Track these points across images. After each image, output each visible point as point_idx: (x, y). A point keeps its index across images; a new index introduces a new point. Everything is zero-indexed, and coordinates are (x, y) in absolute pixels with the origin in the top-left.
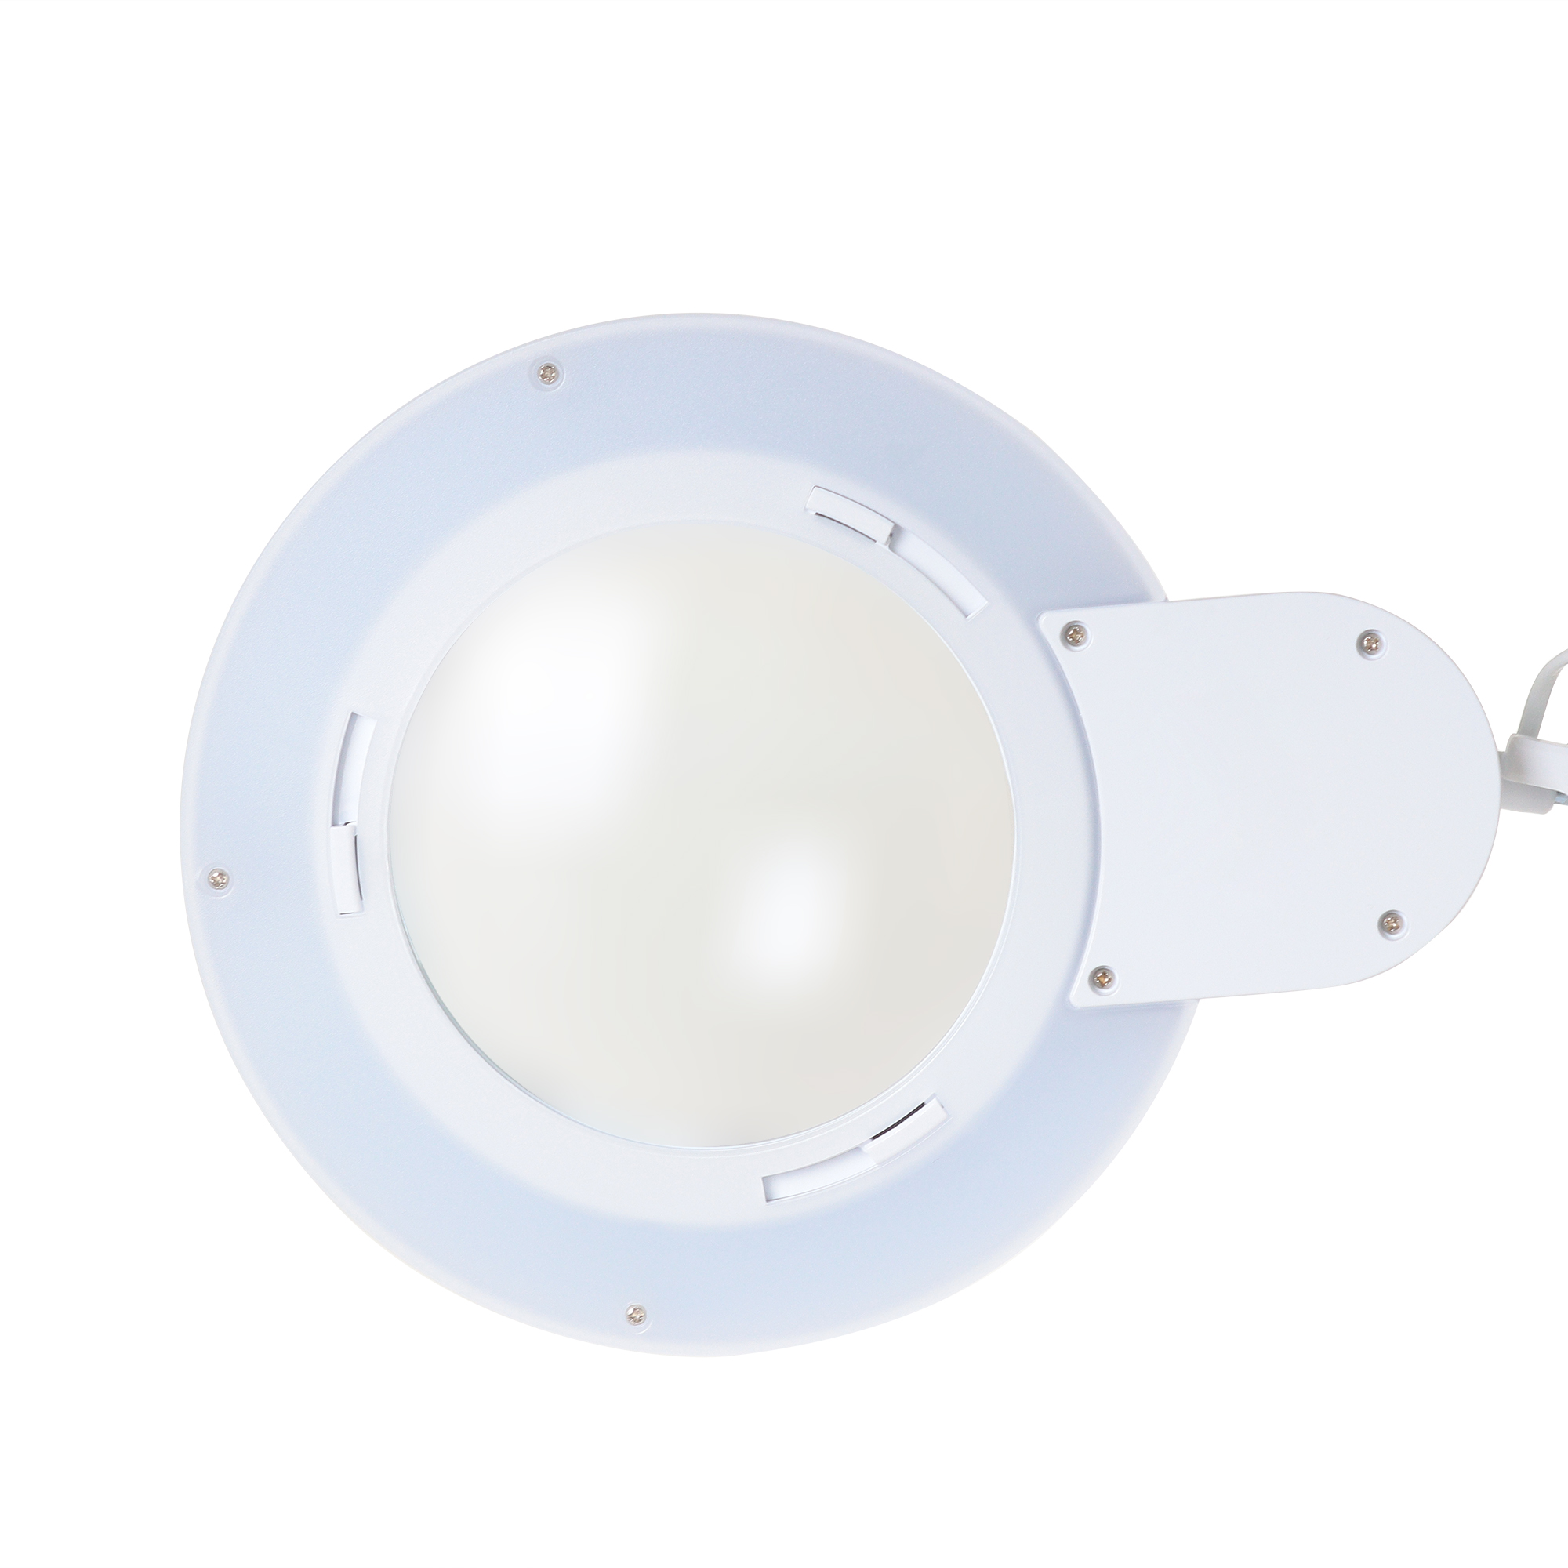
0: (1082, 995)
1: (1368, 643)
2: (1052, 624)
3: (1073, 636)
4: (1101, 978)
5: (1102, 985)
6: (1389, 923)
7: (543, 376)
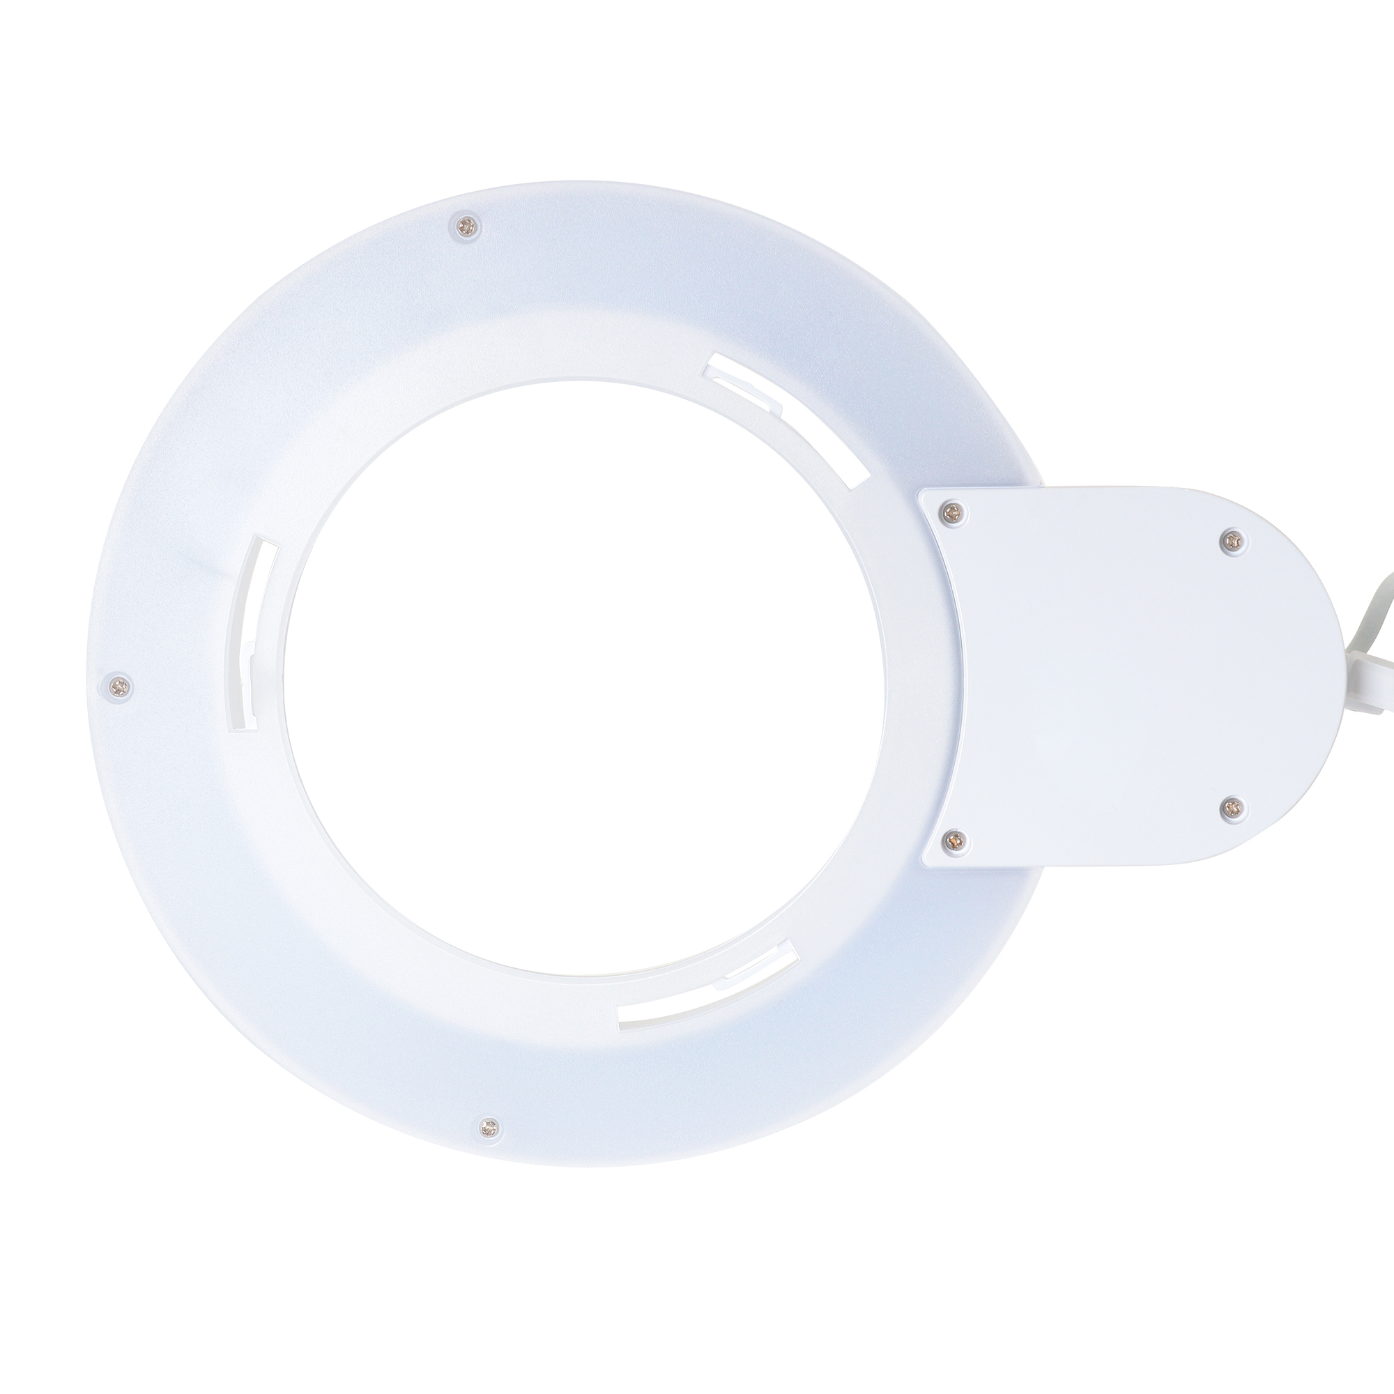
0: (934, 855)
1: (1229, 542)
2: (931, 501)
3: (950, 514)
4: (952, 841)
5: (954, 847)
6: (1229, 809)
7: (462, 229)
